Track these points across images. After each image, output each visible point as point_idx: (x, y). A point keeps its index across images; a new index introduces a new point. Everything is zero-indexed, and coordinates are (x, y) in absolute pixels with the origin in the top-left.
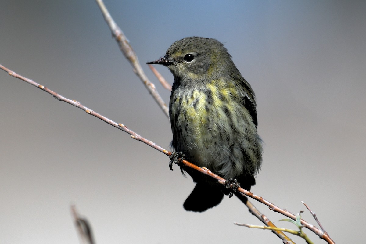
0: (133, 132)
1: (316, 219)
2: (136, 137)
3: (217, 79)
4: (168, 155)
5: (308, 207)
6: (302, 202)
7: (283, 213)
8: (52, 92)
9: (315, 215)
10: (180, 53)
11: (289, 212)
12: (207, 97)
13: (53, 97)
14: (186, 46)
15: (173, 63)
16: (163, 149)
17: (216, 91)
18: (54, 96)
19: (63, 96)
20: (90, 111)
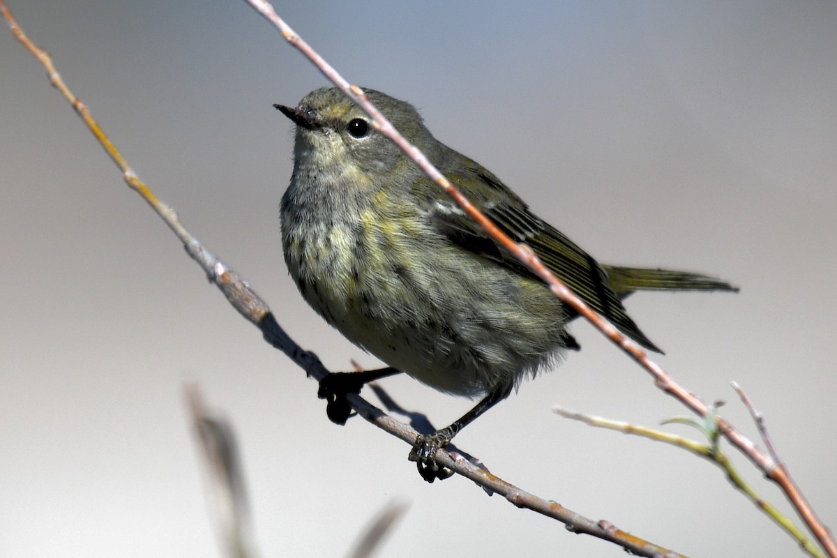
1: (762, 429)
10: (344, 111)
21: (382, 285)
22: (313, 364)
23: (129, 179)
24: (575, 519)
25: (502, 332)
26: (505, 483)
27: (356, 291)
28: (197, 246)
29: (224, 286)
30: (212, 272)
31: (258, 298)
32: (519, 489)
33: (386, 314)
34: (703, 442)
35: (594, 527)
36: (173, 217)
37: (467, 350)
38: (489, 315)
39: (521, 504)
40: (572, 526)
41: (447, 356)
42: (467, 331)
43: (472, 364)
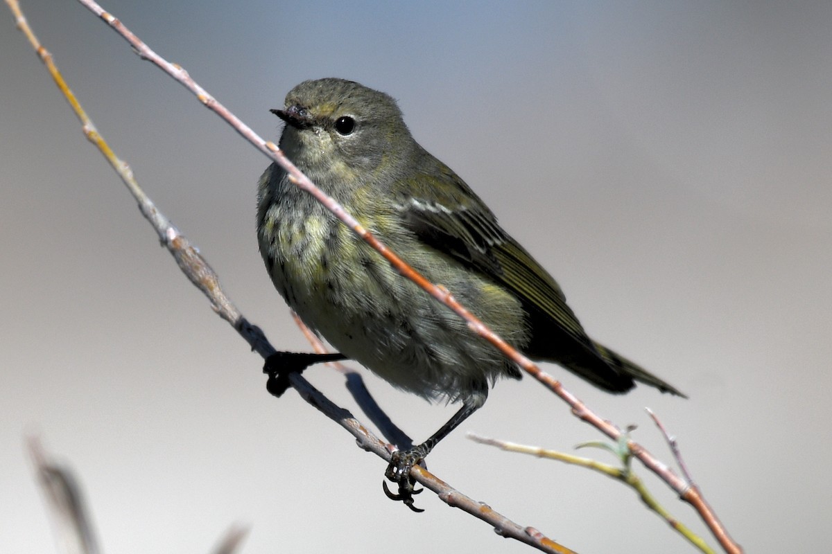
1: (676, 453)
10: (332, 110)
15: (314, 128)
21: (348, 275)
22: (257, 340)
23: (87, 133)
24: (504, 523)
25: (457, 334)
26: (438, 480)
27: (322, 277)
28: (151, 208)
29: (175, 251)
30: (164, 235)
31: (207, 265)
32: (451, 488)
33: (348, 303)
34: (616, 465)
35: (521, 532)
36: (129, 175)
37: (421, 347)
38: (445, 316)
39: (453, 503)
40: (501, 531)
41: (402, 350)
42: (423, 328)
43: (425, 362)
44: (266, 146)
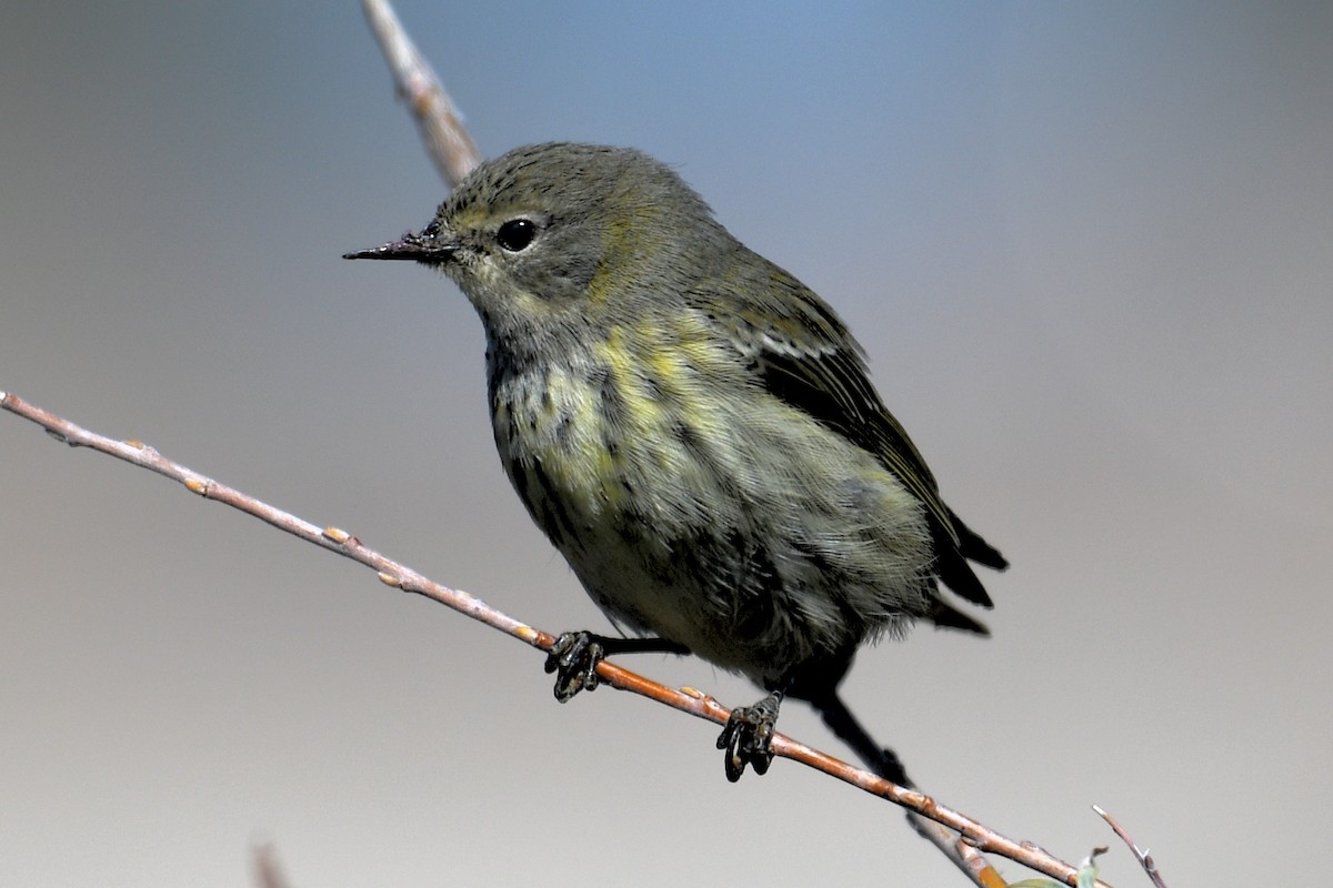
0: (386, 561)
1: (1154, 876)
2: (402, 581)
3: (631, 317)
4: (539, 646)
5: (1121, 830)
6: (1095, 807)
7: (1022, 859)
8: (39, 413)
9: (1152, 862)
10: (482, 216)
11: (1043, 850)
12: (599, 396)
13: (46, 434)
14: (503, 184)
15: (455, 254)
16: (515, 624)
17: (631, 366)
18: (50, 430)
19: (84, 426)
20: (205, 483)
21: (656, 458)
25: (842, 574)
33: (663, 511)
37: (783, 596)
42: (789, 565)
43: (782, 622)
44: (324, 535)
